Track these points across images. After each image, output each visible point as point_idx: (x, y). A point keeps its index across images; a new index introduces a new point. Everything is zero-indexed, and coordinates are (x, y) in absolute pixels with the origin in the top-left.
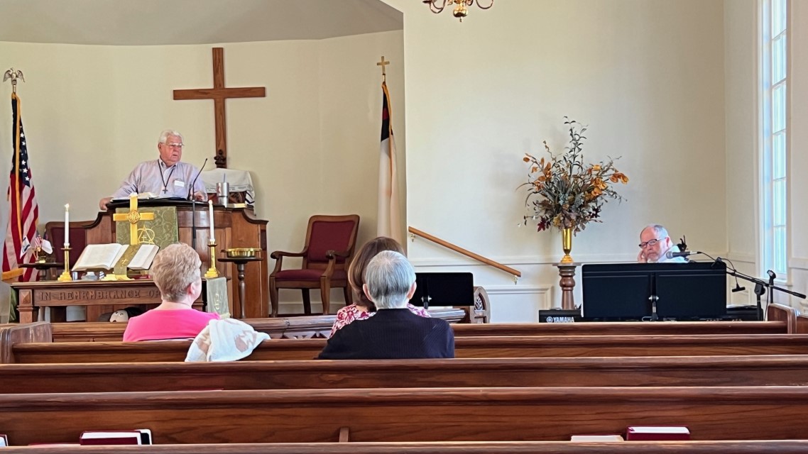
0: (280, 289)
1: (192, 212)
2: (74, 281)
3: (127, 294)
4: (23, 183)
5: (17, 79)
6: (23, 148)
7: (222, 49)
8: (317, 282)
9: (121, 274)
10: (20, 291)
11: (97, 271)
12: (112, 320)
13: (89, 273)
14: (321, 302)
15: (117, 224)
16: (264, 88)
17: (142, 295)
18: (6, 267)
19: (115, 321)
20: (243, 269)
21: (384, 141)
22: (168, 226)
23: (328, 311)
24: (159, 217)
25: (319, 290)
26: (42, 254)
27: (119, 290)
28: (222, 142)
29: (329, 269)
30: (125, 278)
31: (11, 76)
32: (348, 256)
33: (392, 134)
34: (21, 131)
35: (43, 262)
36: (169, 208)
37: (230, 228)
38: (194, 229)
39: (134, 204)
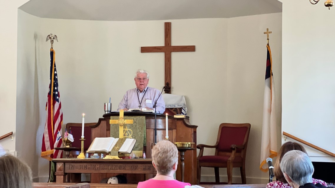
0: (202, 167)
1: (154, 120)
2: (86, 158)
3: (118, 168)
4: (55, 100)
5: (54, 40)
6: (56, 80)
7: (170, 23)
8: (225, 164)
9: (115, 155)
10: (57, 163)
11: (99, 153)
12: (108, 182)
13: (95, 154)
14: (227, 176)
15: (111, 126)
16: (194, 46)
17: (126, 168)
18: (44, 149)
19: (110, 183)
20: (183, 154)
21: (267, 79)
22: (140, 128)
23: (231, 181)
24: (135, 122)
25: (226, 169)
26: (68, 142)
27: (114, 165)
28: (168, 78)
29: (232, 156)
30: (117, 158)
31: (50, 38)
32: (244, 149)
33: (272, 75)
34: (55, 70)
35: (68, 147)
36: (141, 117)
37: (175, 130)
38: (156, 130)
39: (122, 114)
